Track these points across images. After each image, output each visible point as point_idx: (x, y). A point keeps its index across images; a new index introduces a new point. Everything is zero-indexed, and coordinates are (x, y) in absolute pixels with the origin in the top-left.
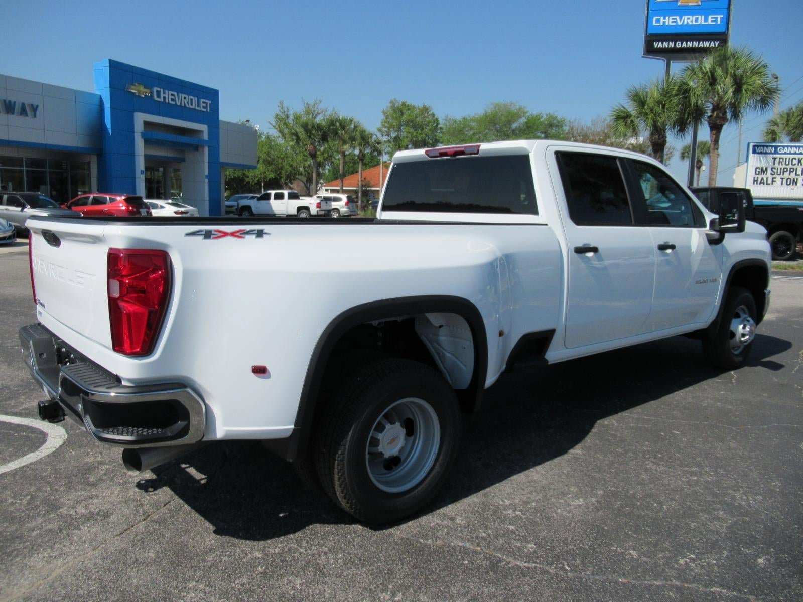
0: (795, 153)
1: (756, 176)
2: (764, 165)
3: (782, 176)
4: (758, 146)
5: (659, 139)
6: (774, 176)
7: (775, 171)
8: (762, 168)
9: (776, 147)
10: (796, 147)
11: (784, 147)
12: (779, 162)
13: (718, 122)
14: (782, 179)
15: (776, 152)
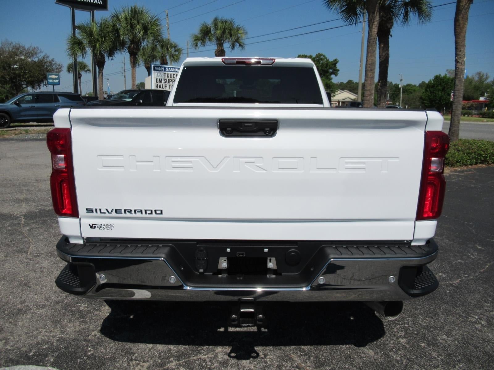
0: (174, 72)
1: (157, 84)
2: (160, 77)
3: (169, 84)
4: (156, 67)
5: (101, 59)
6: (165, 84)
7: (166, 81)
8: (159, 79)
9: (165, 68)
10: (174, 68)
11: (169, 68)
12: (167, 76)
13: (134, 51)
14: (170, 85)
15: (165, 70)
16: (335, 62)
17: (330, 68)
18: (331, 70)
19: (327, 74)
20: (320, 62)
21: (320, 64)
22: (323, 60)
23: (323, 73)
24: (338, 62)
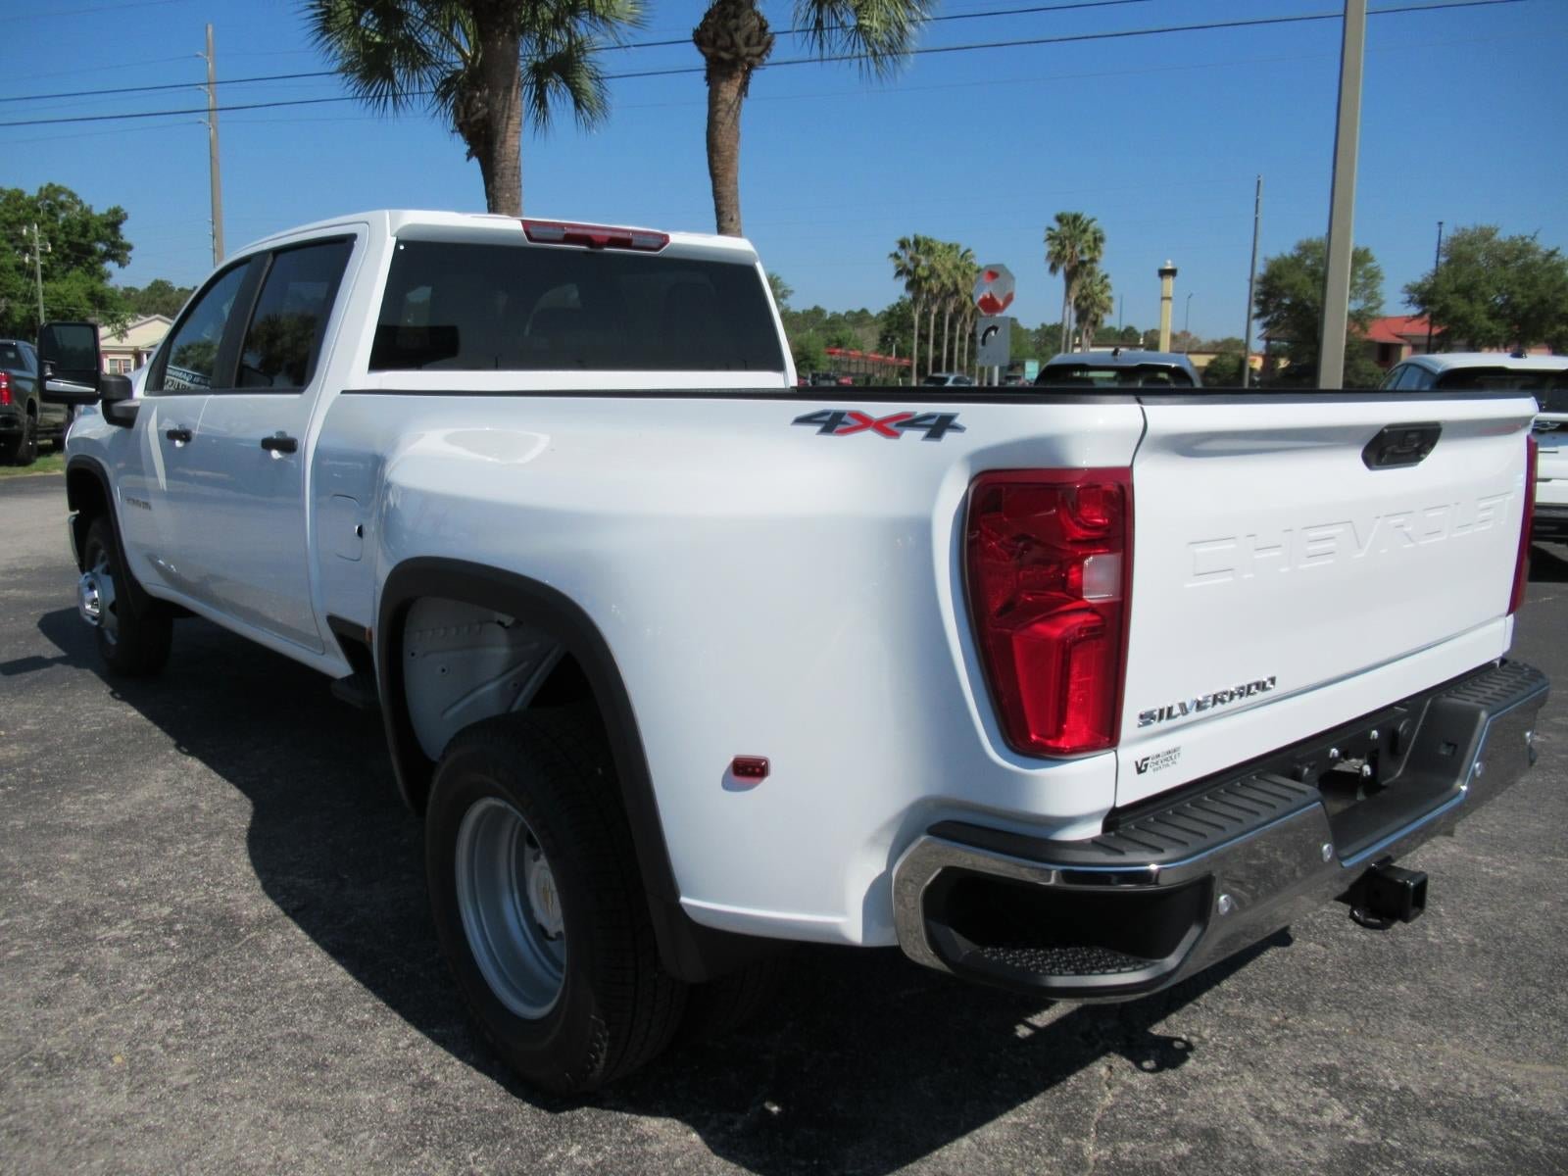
16: (115, 220)
17: (99, 239)
18: (101, 247)
19: (90, 260)
20: (56, 215)
21: (60, 222)
22: (71, 208)
23: (73, 255)
24: (126, 217)
